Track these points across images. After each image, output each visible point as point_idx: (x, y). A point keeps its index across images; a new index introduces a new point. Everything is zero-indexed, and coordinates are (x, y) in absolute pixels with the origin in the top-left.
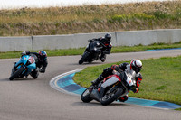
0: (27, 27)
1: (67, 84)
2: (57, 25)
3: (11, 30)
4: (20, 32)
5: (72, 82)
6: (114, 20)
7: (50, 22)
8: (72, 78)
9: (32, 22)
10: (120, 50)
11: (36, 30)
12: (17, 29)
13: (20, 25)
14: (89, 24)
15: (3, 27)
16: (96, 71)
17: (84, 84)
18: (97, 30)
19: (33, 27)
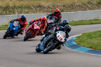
0: (44, 8)
2: (64, 6)
4: (40, 11)
5: (74, 43)
8: (74, 41)
12: (38, 9)
13: (40, 6)
14: (85, 5)
15: (29, 8)
16: (89, 36)
17: (82, 44)
18: (90, 9)
19: (49, 7)
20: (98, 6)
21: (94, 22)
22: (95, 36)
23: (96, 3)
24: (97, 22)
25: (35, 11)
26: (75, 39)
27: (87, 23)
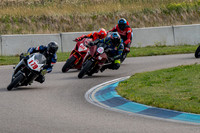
0: (54, 21)
1: (108, 97)
2: (94, 18)
3: (33, 25)
4: (44, 28)
5: (115, 94)
6: (171, 9)
7: (84, 14)
8: (116, 89)
9: (60, 15)
10: (180, 50)
11: (65, 25)
12: (41, 24)
13: (44, 18)
14: (137, 16)
15: (22, 21)
16: (147, 79)
17: (131, 96)
18: (148, 24)
19: (62, 20)
20: (163, 18)
21: (155, 51)
22: (157, 79)
23: (159, 12)
24: (163, 50)
25: (35, 28)
26: (116, 85)
27: (142, 53)
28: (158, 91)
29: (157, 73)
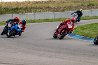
4: (48, 10)
6: (90, 4)
7: (62, 6)
9: (54, 6)
11: (56, 10)
14: (79, 7)
15: (41, 8)
20: (88, 7)
21: (85, 18)
28: (86, 31)
29: (86, 26)
